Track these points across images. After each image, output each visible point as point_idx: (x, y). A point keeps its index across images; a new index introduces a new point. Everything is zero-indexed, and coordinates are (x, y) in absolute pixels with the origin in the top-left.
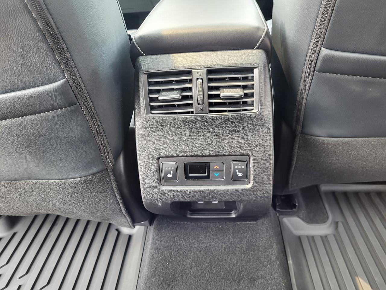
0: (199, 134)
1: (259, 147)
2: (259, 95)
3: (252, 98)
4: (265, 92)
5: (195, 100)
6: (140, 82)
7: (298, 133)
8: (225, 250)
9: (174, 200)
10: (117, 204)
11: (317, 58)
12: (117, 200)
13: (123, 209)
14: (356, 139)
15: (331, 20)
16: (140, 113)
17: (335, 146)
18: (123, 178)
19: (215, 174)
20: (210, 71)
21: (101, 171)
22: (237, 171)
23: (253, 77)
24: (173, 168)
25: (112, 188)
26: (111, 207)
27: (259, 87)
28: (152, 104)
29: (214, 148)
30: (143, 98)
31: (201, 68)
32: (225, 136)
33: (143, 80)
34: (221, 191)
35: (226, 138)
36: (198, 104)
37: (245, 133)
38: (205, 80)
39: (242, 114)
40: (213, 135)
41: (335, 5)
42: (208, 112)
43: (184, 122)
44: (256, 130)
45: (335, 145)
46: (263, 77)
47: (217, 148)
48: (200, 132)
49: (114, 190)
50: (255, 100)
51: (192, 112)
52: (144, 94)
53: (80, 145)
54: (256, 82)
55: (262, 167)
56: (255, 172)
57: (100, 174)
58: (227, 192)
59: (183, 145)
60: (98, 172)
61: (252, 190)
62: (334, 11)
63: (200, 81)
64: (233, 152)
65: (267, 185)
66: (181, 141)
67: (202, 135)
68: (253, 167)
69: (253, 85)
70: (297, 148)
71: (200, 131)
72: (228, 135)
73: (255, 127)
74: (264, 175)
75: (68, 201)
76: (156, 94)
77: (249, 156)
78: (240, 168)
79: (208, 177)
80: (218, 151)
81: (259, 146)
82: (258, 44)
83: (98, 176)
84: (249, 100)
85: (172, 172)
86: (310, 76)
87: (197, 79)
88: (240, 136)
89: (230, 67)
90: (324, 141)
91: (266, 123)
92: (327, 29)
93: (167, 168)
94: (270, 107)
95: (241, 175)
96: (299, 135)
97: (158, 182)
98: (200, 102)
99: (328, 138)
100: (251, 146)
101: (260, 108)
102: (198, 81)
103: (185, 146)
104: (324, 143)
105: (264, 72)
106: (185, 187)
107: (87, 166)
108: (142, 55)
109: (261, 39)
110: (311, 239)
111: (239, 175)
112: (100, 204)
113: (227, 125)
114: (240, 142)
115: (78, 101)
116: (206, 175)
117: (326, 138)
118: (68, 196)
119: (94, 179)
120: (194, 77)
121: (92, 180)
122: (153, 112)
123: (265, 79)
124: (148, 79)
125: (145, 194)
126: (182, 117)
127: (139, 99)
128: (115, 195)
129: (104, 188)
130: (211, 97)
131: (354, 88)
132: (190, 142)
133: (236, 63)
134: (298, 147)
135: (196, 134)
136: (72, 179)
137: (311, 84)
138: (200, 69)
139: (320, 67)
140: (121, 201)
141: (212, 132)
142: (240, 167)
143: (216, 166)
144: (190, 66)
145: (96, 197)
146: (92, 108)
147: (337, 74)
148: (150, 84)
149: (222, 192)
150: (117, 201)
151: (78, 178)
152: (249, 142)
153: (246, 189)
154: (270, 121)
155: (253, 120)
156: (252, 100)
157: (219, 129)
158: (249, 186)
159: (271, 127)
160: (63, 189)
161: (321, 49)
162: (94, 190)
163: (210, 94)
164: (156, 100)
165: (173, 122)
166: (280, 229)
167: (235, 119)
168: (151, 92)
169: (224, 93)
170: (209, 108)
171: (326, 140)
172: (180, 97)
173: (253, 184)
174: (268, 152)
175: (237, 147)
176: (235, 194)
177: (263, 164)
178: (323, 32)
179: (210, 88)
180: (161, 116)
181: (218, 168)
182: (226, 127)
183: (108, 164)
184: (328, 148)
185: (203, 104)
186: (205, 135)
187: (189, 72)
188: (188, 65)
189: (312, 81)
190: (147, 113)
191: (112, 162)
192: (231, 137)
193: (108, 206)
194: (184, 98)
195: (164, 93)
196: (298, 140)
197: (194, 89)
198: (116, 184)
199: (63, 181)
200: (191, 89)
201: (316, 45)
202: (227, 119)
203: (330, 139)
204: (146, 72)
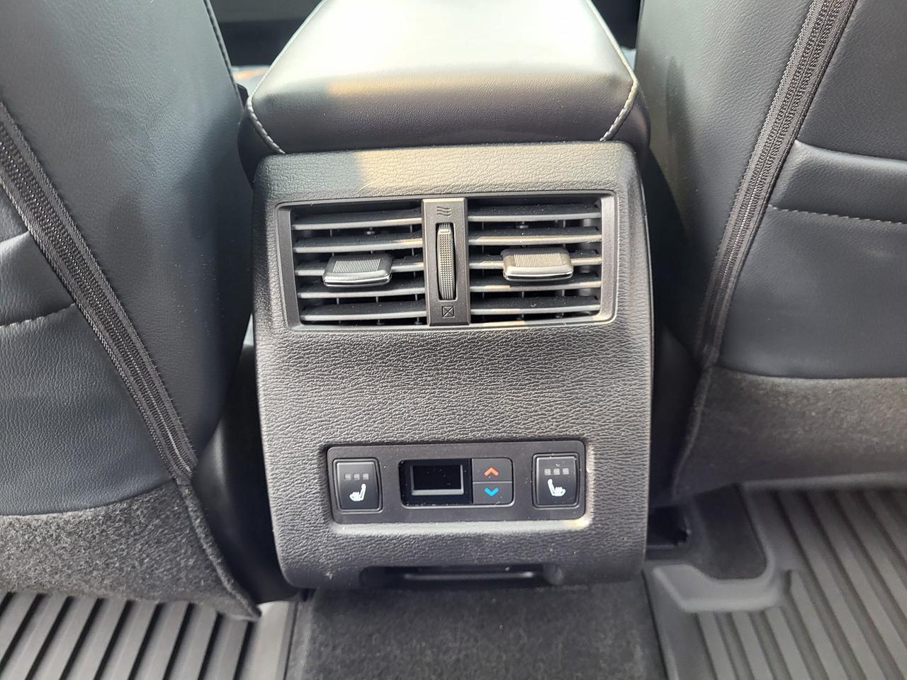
0: (441, 380)
1: (613, 417)
2: (615, 272)
3: (594, 280)
4: (632, 263)
5: (432, 287)
6: (268, 233)
7: (708, 364)
8: (507, 669)
9: (371, 563)
10: (207, 568)
11: (780, 171)
12: (208, 559)
13: (224, 579)
14: (863, 381)
15: (830, 65)
16: (270, 320)
17: (805, 400)
18: (225, 498)
19: (487, 491)
20: (475, 204)
21: (157, 487)
22: (550, 482)
23: (599, 220)
24: (366, 476)
25: (193, 529)
26: (191, 576)
27: (616, 248)
28: (305, 295)
29: (486, 421)
30: (279, 279)
31: (449, 194)
32: (517, 387)
33: (278, 227)
34: (502, 537)
35: (518, 393)
36: (441, 298)
37: (575, 378)
38: (461, 227)
39: (566, 326)
40: (483, 385)
41: (846, 23)
42: (468, 320)
43: (400, 349)
44: (605, 370)
45: (805, 397)
46: (627, 220)
47: (492, 419)
48: (445, 376)
49: (196, 534)
50: (604, 287)
51: (423, 321)
52: (280, 268)
53: (87, 421)
54: (606, 237)
55: (619, 471)
56: (600, 484)
57: (154, 494)
58: (522, 539)
59: (397, 412)
60: (148, 491)
61: (590, 534)
62: (842, 40)
63: (445, 231)
64: (540, 431)
65: (632, 519)
66: (390, 401)
67: (452, 385)
68: (595, 470)
69: (599, 243)
70: (703, 402)
71: (445, 371)
72: (526, 385)
73: (603, 360)
74: (626, 493)
75: (63, 567)
76: (316, 268)
77: (584, 441)
78: (559, 474)
79: (467, 498)
80: (496, 429)
81: (612, 415)
82: (612, 127)
83: (148, 501)
84: (586, 285)
85: (364, 487)
86: (755, 219)
87: (438, 226)
88: (559, 387)
89: (533, 193)
90: (779, 386)
91: (632, 350)
92: (817, 89)
93: (348, 477)
94: (643, 304)
95: (561, 495)
96: (711, 370)
97: (323, 515)
98: (447, 289)
99: (789, 380)
100: (591, 414)
101: (617, 308)
102: (439, 233)
103: (403, 414)
104: (778, 392)
105: (630, 207)
106: (401, 528)
107: (114, 476)
108: (276, 153)
109: (623, 111)
110: (724, 620)
111: (556, 495)
112: (157, 572)
113: (523, 355)
114: (560, 404)
115: (73, 298)
116: (461, 491)
117: (783, 380)
118: (60, 556)
119: (137, 509)
120: (428, 219)
121: (130, 514)
122: (309, 318)
123: (631, 227)
124: (292, 223)
125: (287, 547)
126: (392, 333)
127: (266, 281)
128: (201, 547)
129: (166, 531)
130: (477, 276)
131: (874, 252)
132: (417, 403)
133: (550, 180)
134: (706, 400)
135: (432, 380)
136: (70, 513)
137: (753, 239)
138: (445, 196)
139: (786, 195)
140: (219, 561)
141: (480, 376)
142: (557, 472)
143: (491, 470)
144: (416, 187)
145: (144, 556)
146: (121, 315)
147: (830, 215)
148: (298, 237)
149: (506, 539)
150: (206, 561)
151: (86, 509)
152: (585, 403)
153: (574, 532)
154: (644, 343)
155: (597, 341)
156: (595, 286)
157: (500, 366)
158: (583, 523)
159: (646, 362)
160: (44, 539)
161: (792, 144)
162: (137, 537)
163: (474, 268)
164: (317, 283)
165: (367, 349)
166: (646, 601)
167: (546, 338)
168: (301, 260)
169: (516, 267)
170: (471, 308)
171: (784, 384)
172: (388, 277)
173: (593, 519)
174: (638, 429)
175: (550, 418)
176: (544, 545)
177: (624, 463)
178: (805, 98)
179: (476, 252)
180: (332, 331)
181: (496, 474)
182: (521, 360)
183: (175, 467)
184: (787, 405)
185: (454, 298)
186: (458, 383)
187: (413, 206)
188: (409, 183)
189: (757, 231)
190: (292, 321)
191: (188, 461)
192: (533, 390)
193: (182, 575)
194: (398, 279)
195: (339, 265)
196: (707, 381)
197: (429, 254)
198: (202, 519)
199: (44, 517)
200: (418, 253)
201: (778, 133)
202: (524, 340)
203: (794, 381)
204: (286, 204)
